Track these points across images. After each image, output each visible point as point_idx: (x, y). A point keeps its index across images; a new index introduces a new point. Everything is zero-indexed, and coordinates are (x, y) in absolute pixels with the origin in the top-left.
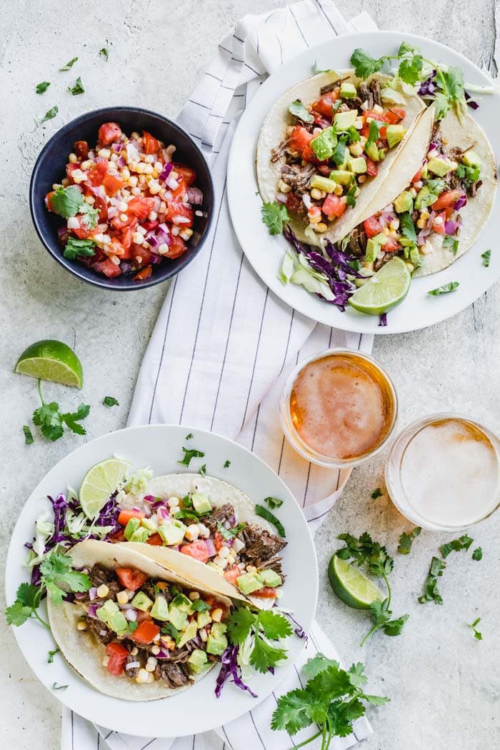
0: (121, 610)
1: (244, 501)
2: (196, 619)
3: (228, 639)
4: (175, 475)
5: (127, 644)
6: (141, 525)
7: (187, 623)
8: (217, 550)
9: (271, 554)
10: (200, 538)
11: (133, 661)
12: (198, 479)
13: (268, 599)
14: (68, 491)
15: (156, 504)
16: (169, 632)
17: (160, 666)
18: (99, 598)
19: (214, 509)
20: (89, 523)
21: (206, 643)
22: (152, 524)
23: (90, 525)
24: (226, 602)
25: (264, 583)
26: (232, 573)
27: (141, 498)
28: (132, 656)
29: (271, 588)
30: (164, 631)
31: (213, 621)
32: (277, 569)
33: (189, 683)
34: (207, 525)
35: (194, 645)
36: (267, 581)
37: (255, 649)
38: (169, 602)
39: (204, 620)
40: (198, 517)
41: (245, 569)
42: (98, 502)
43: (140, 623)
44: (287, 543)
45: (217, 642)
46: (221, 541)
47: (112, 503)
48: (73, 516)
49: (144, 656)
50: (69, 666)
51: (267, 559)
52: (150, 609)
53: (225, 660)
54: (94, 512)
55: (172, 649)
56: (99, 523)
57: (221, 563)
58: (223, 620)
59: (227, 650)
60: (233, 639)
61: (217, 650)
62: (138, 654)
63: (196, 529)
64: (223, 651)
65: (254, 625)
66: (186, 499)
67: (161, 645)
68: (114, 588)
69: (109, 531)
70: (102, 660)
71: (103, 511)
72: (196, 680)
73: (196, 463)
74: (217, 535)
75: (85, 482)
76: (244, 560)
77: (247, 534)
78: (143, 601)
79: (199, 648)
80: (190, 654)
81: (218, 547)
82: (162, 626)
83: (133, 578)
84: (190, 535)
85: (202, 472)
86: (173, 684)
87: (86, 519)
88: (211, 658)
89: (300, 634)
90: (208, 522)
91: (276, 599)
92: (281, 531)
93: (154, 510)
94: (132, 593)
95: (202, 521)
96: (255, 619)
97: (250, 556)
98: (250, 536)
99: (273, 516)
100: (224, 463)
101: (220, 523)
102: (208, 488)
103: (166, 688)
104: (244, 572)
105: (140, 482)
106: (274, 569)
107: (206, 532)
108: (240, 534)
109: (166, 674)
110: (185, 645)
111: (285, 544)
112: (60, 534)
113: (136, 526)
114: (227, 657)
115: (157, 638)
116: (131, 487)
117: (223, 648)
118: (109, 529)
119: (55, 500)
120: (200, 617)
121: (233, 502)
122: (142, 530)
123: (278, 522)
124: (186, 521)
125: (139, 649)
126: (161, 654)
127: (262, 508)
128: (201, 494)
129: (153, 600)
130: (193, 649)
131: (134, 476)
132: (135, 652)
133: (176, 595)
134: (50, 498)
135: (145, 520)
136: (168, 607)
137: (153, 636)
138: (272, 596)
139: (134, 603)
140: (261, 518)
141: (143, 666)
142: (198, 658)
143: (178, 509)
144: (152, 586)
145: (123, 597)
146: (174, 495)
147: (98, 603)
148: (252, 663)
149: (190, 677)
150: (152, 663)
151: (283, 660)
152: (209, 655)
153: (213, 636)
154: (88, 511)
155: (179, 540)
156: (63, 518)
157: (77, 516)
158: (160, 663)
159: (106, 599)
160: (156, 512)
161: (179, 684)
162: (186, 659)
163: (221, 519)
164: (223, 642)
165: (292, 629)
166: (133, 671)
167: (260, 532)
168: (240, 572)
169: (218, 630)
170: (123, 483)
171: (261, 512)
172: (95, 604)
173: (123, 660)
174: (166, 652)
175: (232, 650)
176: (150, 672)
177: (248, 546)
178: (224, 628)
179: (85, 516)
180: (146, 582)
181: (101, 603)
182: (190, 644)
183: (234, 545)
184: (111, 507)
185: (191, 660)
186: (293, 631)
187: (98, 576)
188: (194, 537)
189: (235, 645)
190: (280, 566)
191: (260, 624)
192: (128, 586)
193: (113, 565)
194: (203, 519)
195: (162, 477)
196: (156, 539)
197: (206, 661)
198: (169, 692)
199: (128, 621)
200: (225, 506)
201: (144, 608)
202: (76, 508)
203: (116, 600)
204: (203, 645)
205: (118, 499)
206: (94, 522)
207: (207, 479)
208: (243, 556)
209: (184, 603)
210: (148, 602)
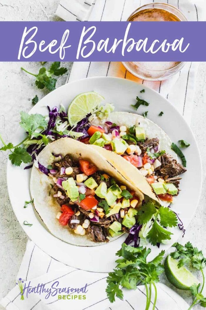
0: (77, 185)
1: (166, 139)
2: (121, 202)
3: (137, 220)
4: (128, 113)
5: (74, 207)
6: (101, 137)
7: (115, 203)
8: (144, 164)
9: (175, 174)
10: (135, 154)
11: (76, 219)
12: (141, 119)
13: (166, 201)
14: (60, 106)
15: (113, 127)
16: (102, 206)
17: (91, 226)
18: (66, 174)
19: (147, 139)
20: (69, 128)
21: (122, 219)
22: (108, 138)
23: (70, 130)
24: (141, 197)
25: (167, 191)
26: (150, 180)
27: (104, 121)
28: (76, 216)
29: (170, 195)
30: (100, 204)
31: (130, 206)
32: (176, 184)
33: (106, 242)
34: (141, 148)
35: (115, 218)
36: (170, 190)
37: (152, 229)
38: (108, 188)
39: (126, 204)
40: (137, 141)
41: (157, 180)
42: (78, 117)
43: (87, 196)
44: (186, 170)
45: (130, 220)
46: (147, 159)
47: (85, 120)
48: (60, 122)
49: (83, 218)
50: (36, 212)
51: (172, 177)
52: (95, 189)
53: (131, 232)
54: (74, 122)
55: (102, 217)
56: (75, 130)
57: (144, 172)
58: (136, 208)
59: (134, 226)
60: (140, 220)
61: (128, 224)
62: (79, 216)
63: (134, 148)
64: (131, 226)
65: (155, 215)
66: (132, 128)
67: (96, 213)
68: (76, 171)
69: (81, 136)
70: (57, 214)
71: (79, 123)
72: (110, 241)
73: (142, 109)
74: (145, 155)
75: (74, 102)
76: (157, 174)
77: (164, 159)
78: (92, 183)
79: (118, 221)
80: (112, 223)
81: (144, 162)
82: (99, 201)
83: (89, 168)
84: (130, 150)
85: (145, 115)
86: (96, 240)
87: (68, 125)
88: (123, 229)
89: (181, 227)
90: (142, 145)
91: (171, 203)
92: (184, 162)
93: (110, 131)
94: (86, 177)
95: (138, 145)
96: (156, 211)
97: (162, 172)
98: (165, 161)
99: (181, 152)
100: (159, 112)
101: (149, 148)
102: (145, 126)
103: (92, 241)
104: (156, 181)
105: (106, 111)
106: (174, 184)
107: (139, 152)
108: (160, 157)
109: (94, 232)
110: (110, 217)
111: (184, 171)
112: (51, 131)
113: (99, 137)
114: (133, 230)
115: (95, 208)
116: (99, 114)
117: (132, 224)
118: (81, 134)
119: (51, 110)
120: (124, 202)
121: (159, 138)
122: (101, 140)
123: (184, 157)
124: (129, 142)
125: (81, 212)
126: (94, 219)
127: (176, 146)
128: (142, 128)
129: (99, 184)
130: (114, 221)
131: (103, 107)
132: (78, 214)
133: (113, 184)
134: (48, 107)
135: (104, 135)
136: (107, 190)
137: (93, 206)
138: (169, 200)
139: (86, 183)
140: (174, 151)
141: (81, 224)
142: (116, 226)
143: (125, 134)
144: (99, 176)
145: (81, 177)
146: (124, 125)
147: (64, 177)
148: (148, 237)
149: (107, 237)
150: (87, 223)
151: (168, 240)
152: (123, 226)
153: (128, 216)
154: (71, 121)
155: (123, 152)
156: (54, 122)
157: (63, 123)
158: (91, 224)
159: (70, 176)
160: (111, 132)
161: (99, 240)
162: (108, 226)
163: (150, 146)
164: (133, 221)
165: (177, 223)
166: (74, 225)
167: (171, 160)
168: (154, 181)
169: (132, 213)
170: (95, 109)
171: (175, 149)
172: (62, 178)
173: (70, 216)
174: (97, 218)
175: (138, 227)
176: (84, 228)
177: (162, 167)
178: (136, 212)
179: (68, 123)
180: (96, 172)
181: (66, 178)
182: (113, 217)
183: (154, 164)
184: (85, 122)
185: (111, 227)
186: (177, 224)
187: (68, 162)
188: (131, 153)
189: (140, 224)
190: (178, 183)
191: (159, 215)
192: (85, 171)
193: (78, 157)
194: (139, 143)
195: (120, 112)
196: (109, 147)
197: (121, 229)
198: (93, 243)
199: (80, 193)
200: (154, 139)
201: (92, 187)
202: (64, 117)
203: (75, 179)
204: (120, 220)
205: (90, 119)
206: (73, 129)
207: (146, 120)
208: (157, 172)
209: (117, 190)
210: (95, 184)
